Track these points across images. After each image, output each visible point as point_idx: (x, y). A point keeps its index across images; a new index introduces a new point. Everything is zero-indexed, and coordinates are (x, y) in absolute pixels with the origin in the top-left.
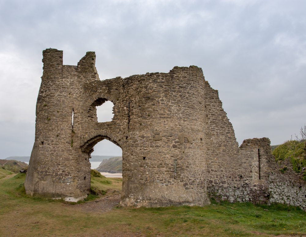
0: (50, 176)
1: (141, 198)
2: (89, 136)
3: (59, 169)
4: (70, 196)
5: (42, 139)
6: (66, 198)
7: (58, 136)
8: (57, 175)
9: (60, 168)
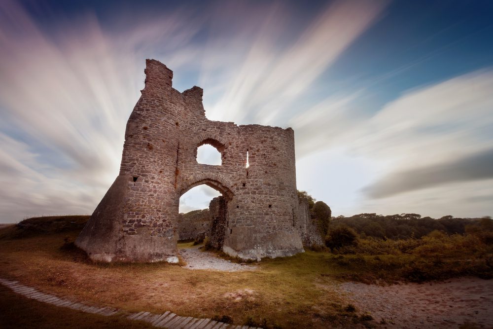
0: (145, 228)
1: (271, 248)
2: (195, 177)
3: (159, 218)
4: (173, 255)
5: (135, 174)
6: (168, 259)
7: (161, 172)
8: (155, 225)
9: (160, 216)
